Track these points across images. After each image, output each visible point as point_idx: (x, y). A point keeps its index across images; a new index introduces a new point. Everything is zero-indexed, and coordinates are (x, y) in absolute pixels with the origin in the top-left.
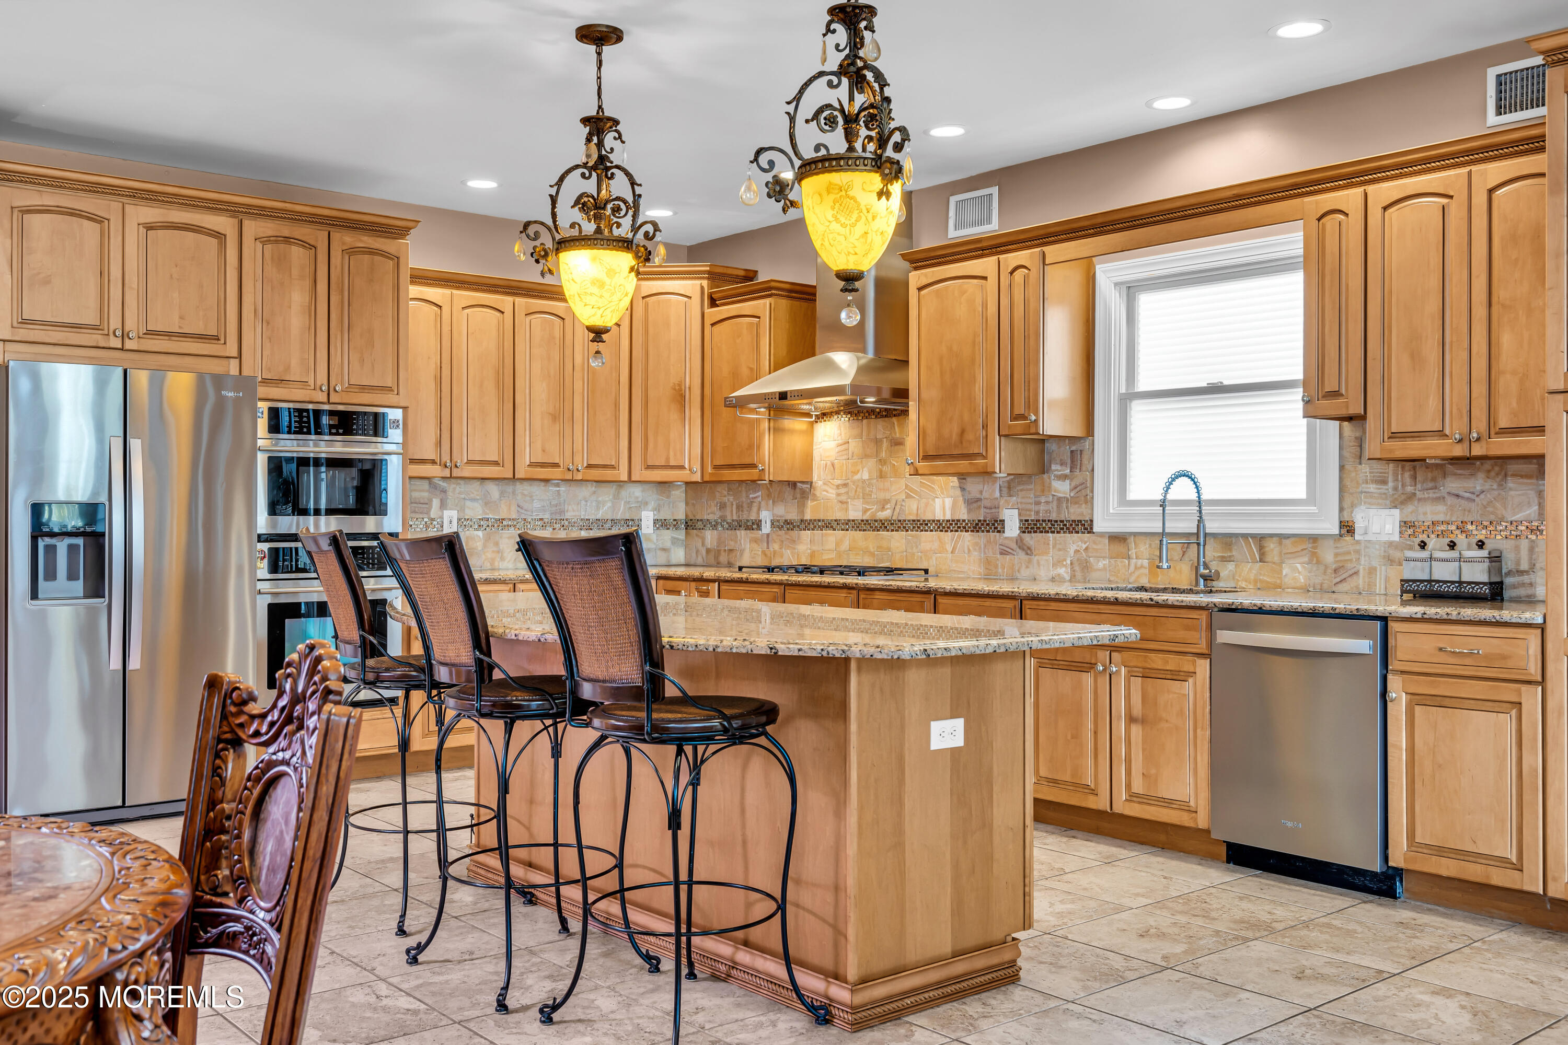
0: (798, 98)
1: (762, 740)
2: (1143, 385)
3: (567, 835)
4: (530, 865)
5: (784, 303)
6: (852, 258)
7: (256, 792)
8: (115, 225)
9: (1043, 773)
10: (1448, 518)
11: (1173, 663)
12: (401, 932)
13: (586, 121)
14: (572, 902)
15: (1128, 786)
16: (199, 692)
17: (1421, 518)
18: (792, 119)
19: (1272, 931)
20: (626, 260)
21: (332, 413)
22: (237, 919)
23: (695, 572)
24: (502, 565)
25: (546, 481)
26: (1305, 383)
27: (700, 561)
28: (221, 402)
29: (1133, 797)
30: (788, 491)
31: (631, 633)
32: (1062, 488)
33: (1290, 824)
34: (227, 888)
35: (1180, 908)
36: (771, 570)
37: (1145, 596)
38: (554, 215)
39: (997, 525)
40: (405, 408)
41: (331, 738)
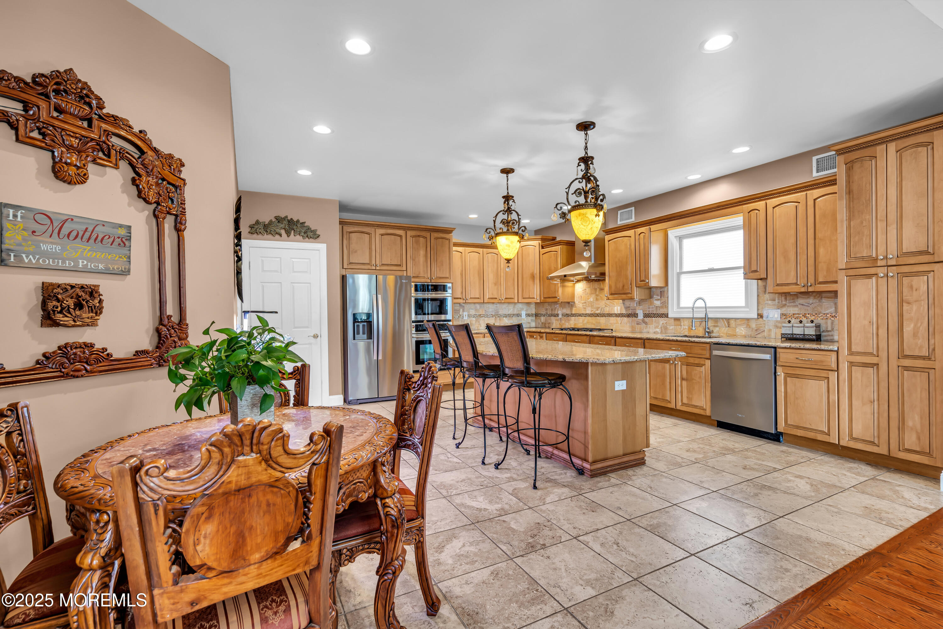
0: (569, 187)
1: (561, 387)
2: (685, 269)
3: (501, 412)
4: (491, 420)
5: (565, 247)
6: (587, 236)
7: (414, 404)
8: (373, 235)
9: (652, 395)
10: (799, 312)
11: (697, 361)
12: (454, 438)
13: (504, 197)
14: (503, 432)
15: (682, 400)
16: (398, 375)
17: (789, 312)
18: (567, 193)
19: (734, 452)
20: (516, 238)
21: (432, 285)
22: (410, 440)
23: (539, 330)
24: (481, 328)
25: (493, 303)
26: (744, 268)
27: (540, 326)
28: (402, 284)
29: (683, 404)
30: (567, 304)
31: (520, 354)
32: (658, 303)
33: (740, 416)
34: (407, 431)
35: (701, 442)
36: (562, 329)
37: (687, 339)
38: (495, 226)
39: (635, 315)
40: (452, 283)
41: (435, 391)
